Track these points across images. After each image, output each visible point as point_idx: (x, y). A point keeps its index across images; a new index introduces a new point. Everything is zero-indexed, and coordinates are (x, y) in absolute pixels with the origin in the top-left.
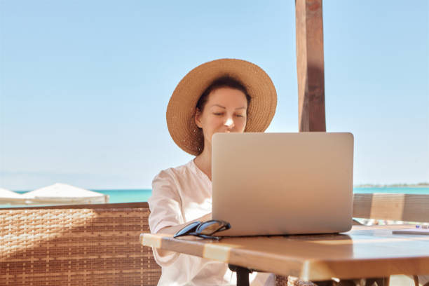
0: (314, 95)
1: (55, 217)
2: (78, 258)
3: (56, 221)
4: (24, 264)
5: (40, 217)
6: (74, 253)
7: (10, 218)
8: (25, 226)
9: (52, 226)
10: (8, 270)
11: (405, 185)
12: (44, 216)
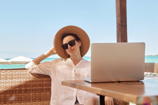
0: (123, 25)
1: (25, 73)
2: (34, 88)
3: (26, 74)
4: (14, 91)
5: (20, 73)
6: (33, 86)
7: (8, 73)
8: (14, 76)
9: (24, 76)
10: (8, 93)
11: (151, 56)
12: (21, 73)
